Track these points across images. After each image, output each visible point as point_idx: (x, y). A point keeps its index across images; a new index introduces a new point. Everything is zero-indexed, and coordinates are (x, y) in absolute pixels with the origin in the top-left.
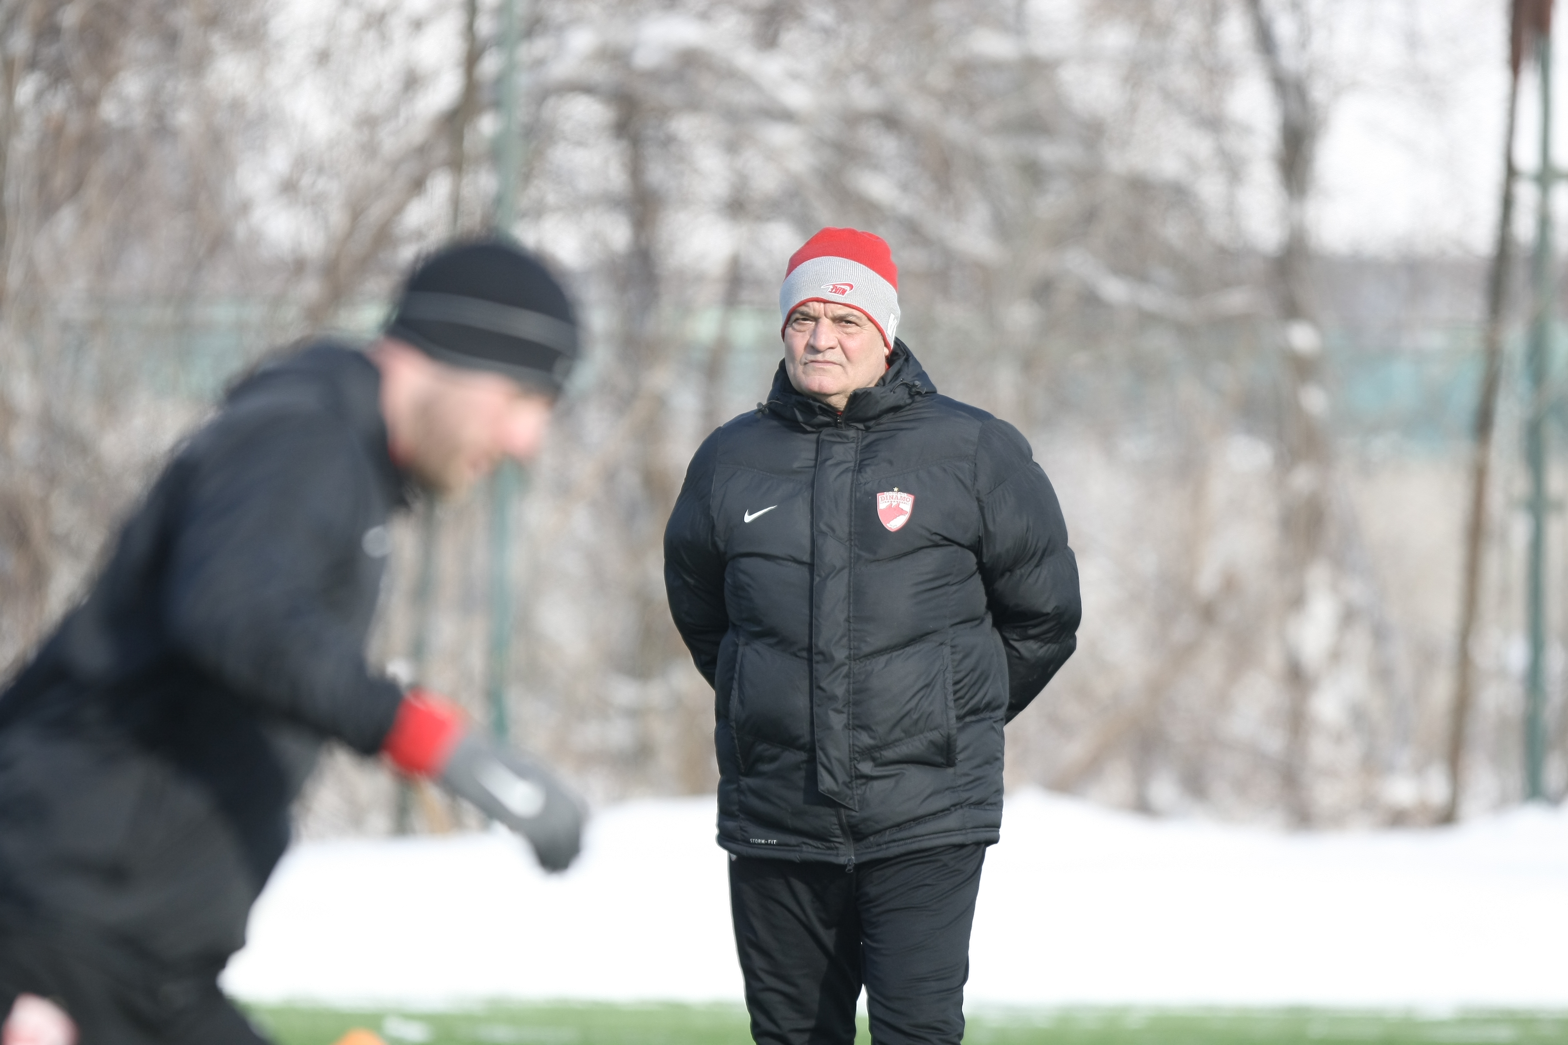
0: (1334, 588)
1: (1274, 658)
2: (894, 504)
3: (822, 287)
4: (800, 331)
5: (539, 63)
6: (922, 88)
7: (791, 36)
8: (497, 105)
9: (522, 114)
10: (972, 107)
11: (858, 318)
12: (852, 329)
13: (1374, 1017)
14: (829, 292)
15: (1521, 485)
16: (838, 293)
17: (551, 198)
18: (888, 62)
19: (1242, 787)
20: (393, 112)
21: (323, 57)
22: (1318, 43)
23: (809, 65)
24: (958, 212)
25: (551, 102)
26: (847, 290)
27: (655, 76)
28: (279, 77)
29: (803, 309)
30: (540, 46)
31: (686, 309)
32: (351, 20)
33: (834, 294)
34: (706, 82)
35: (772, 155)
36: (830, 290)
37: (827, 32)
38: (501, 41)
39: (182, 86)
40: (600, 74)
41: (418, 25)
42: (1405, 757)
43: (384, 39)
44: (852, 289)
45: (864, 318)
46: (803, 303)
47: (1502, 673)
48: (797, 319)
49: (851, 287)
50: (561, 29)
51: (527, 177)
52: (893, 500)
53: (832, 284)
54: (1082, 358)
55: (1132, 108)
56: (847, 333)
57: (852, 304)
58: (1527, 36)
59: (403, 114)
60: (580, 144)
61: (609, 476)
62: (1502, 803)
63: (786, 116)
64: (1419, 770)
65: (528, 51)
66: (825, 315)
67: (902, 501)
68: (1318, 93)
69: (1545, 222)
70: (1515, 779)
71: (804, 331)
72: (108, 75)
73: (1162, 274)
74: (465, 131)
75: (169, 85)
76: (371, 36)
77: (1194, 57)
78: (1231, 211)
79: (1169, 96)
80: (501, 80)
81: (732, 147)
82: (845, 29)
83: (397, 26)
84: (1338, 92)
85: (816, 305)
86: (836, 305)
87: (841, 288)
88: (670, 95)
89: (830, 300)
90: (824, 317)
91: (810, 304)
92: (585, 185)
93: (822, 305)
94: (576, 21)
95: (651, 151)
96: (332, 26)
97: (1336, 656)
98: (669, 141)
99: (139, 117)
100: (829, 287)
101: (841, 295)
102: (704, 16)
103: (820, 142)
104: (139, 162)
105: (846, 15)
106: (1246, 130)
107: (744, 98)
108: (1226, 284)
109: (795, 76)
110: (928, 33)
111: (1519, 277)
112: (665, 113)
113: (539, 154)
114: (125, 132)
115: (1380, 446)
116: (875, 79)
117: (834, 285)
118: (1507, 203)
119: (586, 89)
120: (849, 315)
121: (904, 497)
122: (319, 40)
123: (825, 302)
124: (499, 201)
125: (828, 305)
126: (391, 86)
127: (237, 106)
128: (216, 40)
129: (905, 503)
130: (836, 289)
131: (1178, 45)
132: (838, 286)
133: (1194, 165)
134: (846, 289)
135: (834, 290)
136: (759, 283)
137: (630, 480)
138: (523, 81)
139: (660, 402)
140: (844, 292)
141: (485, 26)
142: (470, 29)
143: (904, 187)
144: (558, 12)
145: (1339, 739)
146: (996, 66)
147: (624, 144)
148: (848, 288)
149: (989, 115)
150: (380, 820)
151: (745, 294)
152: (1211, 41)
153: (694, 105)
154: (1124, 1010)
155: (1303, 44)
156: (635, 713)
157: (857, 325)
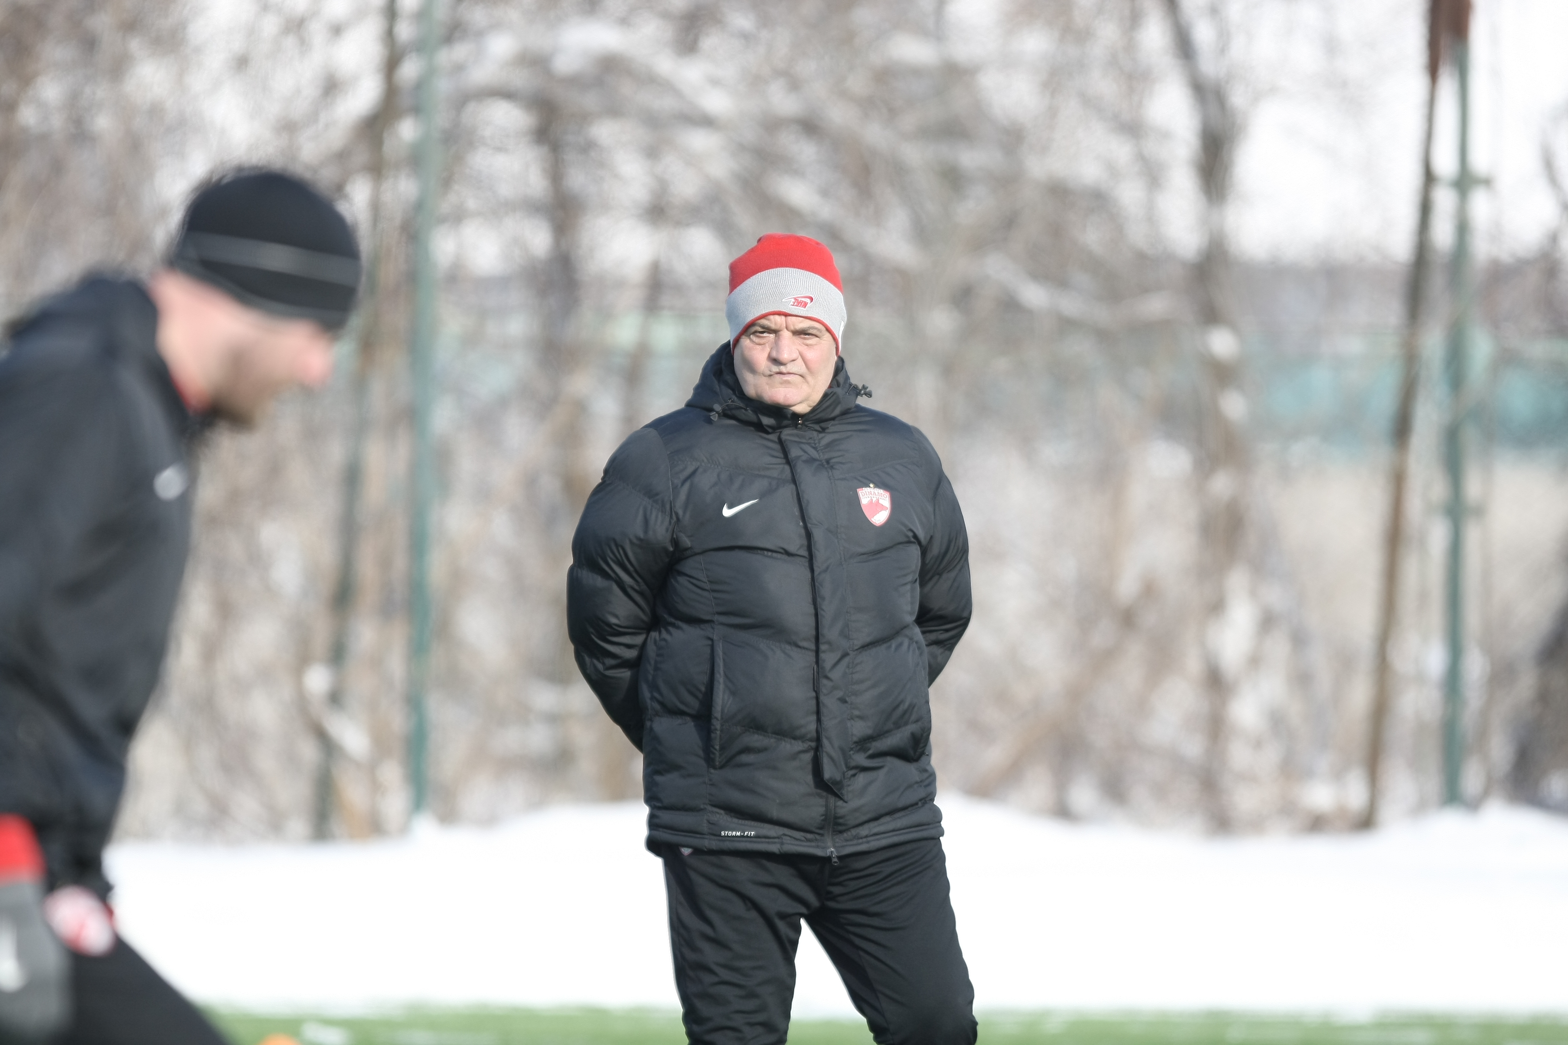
0: (1253, 594)
1: (1193, 664)
2: (874, 500)
3: (783, 300)
4: (759, 344)
5: (459, 68)
6: (843, 94)
7: (711, 41)
8: (417, 110)
9: (441, 119)
10: (892, 113)
11: (819, 330)
12: (813, 341)
13: (1293, 1022)
14: (791, 305)
15: (1439, 490)
16: (800, 306)
17: (471, 204)
18: (807, 68)
19: (1161, 792)
20: (313, 117)
21: (241, 63)
22: (1238, 49)
23: (729, 71)
24: (878, 217)
25: (471, 107)
26: (807, 303)
27: (575, 81)
28: (198, 82)
29: (764, 322)
30: (460, 51)
31: (606, 314)
32: (270, 25)
33: (796, 307)
34: (626, 88)
35: (692, 160)
36: (792, 304)
37: (746, 38)
38: (421, 46)
39: (101, 91)
40: (520, 79)
41: (337, 30)
42: (1324, 763)
43: (304, 44)
44: (812, 301)
45: (823, 329)
46: (764, 316)
47: (1420, 678)
48: (756, 332)
49: (812, 299)
50: (480, 34)
51: (447, 182)
52: (872, 496)
53: (794, 297)
54: (1002, 364)
55: (1052, 113)
56: (807, 345)
57: (813, 316)
58: (1445, 41)
59: (323, 118)
60: (500, 149)
61: (530, 482)
62: (1420, 808)
63: (706, 121)
64: (1338, 775)
65: (446, 57)
66: (787, 328)
67: (881, 497)
68: (1238, 98)
69: (1463, 228)
70: (1433, 784)
71: (764, 344)
72: (26, 81)
73: (1081, 279)
74: (385, 135)
75: (88, 90)
76: (290, 42)
77: (1112, 62)
78: (1151, 217)
79: (1090, 103)
80: (421, 85)
81: (652, 153)
82: (764, 34)
83: (317, 31)
84: (1257, 97)
85: (777, 317)
86: (798, 318)
87: (803, 301)
88: (590, 101)
89: (794, 313)
90: (785, 330)
91: (772, 317)
92: (506, 190)
93: (783, 317)
94: (496, 26)
95: (570, 156)
96: (251, 32)
97: (1255, 661)
98: (588, 147)
99: (57, 122)
100: (791, 301)
101: (803, 308)
102: (624, 21)
103: (741, 148)
104: (58, 167)
105: (765, 21)
106: (1165, 135)
107: (664, 104)
108: (1145, 290)
109: (715, 82)
110: (848, 39)
111: (1437, 283)
112: (585, 118)
113: (458, 159)
114: (44, 138)
115: (1299, 451)
116: (794, 85)
117: (795, 299)
118: (1425, 209)
119: (506, 94)
120: (810, 328)
121: (881, 494)
122: (238, 45)
123: (786, 315)
124: (419, 206)
125: (789, 318)
126: (310, 92)
127: (155, 111)
128: (135, 45)
129: (883, 499)
130: (799, 303)
131: (1098, 50)
132: (800, 299)
133: (1113, 170)
134: (807, 301)
135: (796, 303)
136: (679, 288)
137: (550, 486)
138: (443, 86)
139: (580, 408)
140: (805, 305)
141: (405, 31)
142: (389, 35)
143: (825, 193)
144: (478, 16)
145: (1258, 744)
146: (916, 72)
147: (544, 150)
148: (808, 301)
149: (909, 121)
150: (298, 826)
151: (666, 300)
152: (1131, 46)
153: (614, 111)
154: (1045, 1014)
155: (1223, 49)
156: (554, 719)
157: (817, 336)
